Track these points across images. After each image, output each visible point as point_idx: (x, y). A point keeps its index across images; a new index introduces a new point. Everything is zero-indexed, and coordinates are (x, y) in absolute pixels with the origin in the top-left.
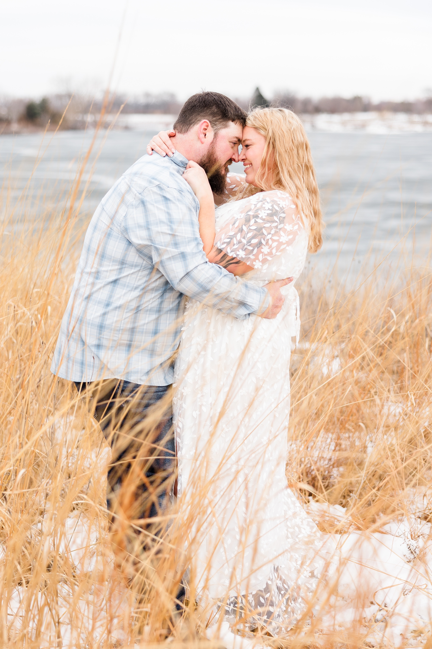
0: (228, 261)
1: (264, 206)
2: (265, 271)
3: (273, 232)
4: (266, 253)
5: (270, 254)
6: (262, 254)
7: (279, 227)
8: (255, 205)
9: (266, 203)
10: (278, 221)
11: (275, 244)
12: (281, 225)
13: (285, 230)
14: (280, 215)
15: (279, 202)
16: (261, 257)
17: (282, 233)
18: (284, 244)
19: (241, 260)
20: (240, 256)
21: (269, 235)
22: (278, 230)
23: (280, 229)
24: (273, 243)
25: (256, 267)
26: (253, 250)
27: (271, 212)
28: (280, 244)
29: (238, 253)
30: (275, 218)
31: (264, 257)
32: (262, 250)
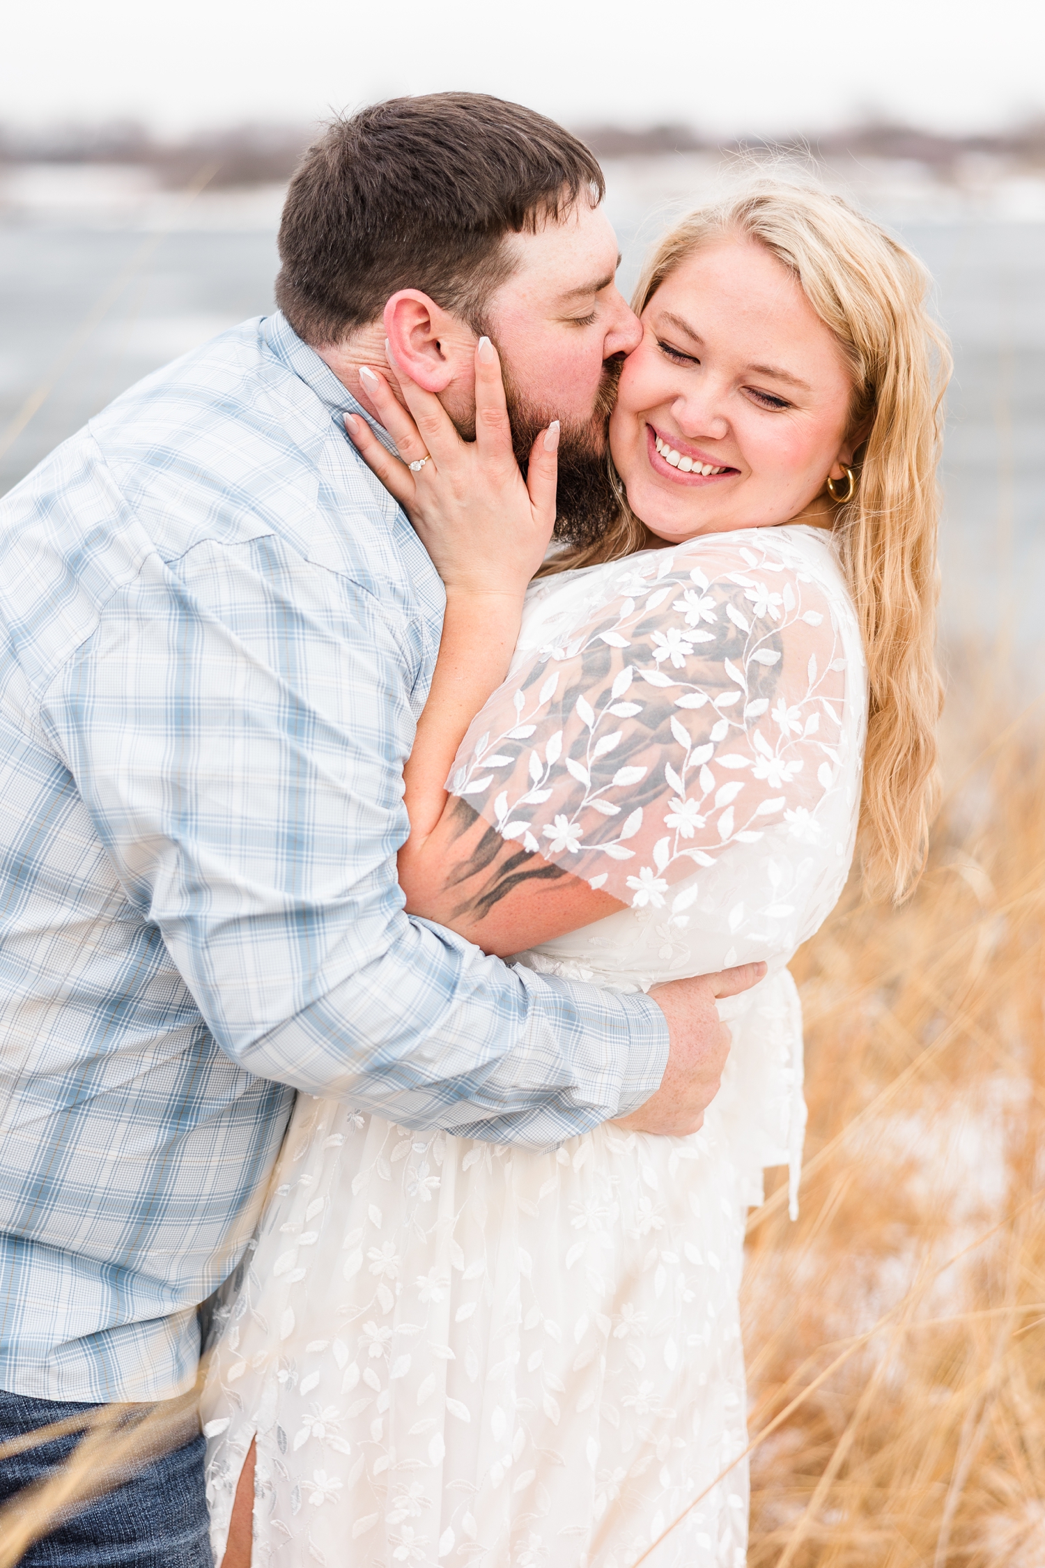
0: (509, 865)
1: (679, 606)
2: (682, 921)
3: (719, 732)
4: (688, 832)
5: (707, 838)
6: (667, 840)
7: (751, 711)
8: (641, 603)
9: (691, 596)
10: (744, 685)
11: (730, 792)
12: (758, 701)
13: (772, 734)
14: (754, 657)
15: (750, 595)
16: (662, 853)
17: (759, 741)
18: (775, 794)
19: (564, 866)
20: (556, 847)
21: (699, 749)
22: (744, 727)
23: (754, 722)
24: (719, 784)
25: (639, 900)
26: (619, 819)
27: (711, 637)
28: (756, 790)
29: (549, 831)
30: (733, 671)
31: (676, 855)
32: (670, 821)
